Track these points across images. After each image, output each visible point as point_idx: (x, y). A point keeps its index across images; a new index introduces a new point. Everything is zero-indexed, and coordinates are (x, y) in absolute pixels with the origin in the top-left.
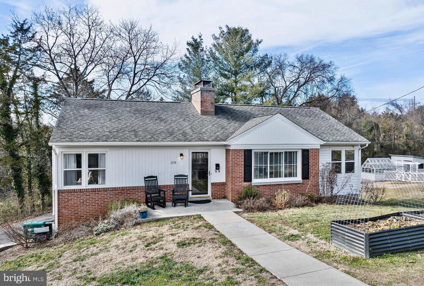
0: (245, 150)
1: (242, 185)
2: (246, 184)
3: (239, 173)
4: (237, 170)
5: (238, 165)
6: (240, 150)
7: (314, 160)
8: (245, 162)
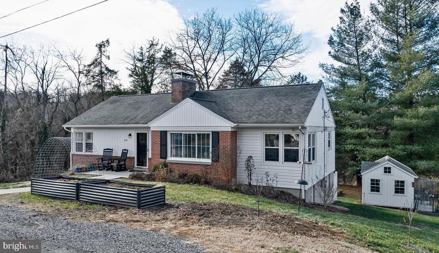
0: (161, 132)
1: (159, 161)
2: (162, 160)
3: (157, 150)
4: (155, 148)
5: (156, 144)
6: (158, 131)
7: (224, 142)
8: (161, 141)
